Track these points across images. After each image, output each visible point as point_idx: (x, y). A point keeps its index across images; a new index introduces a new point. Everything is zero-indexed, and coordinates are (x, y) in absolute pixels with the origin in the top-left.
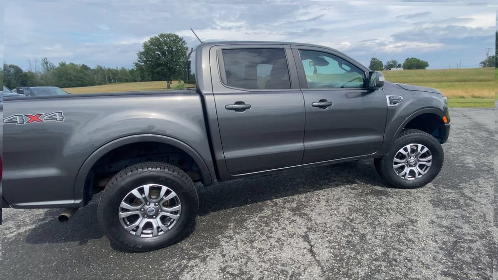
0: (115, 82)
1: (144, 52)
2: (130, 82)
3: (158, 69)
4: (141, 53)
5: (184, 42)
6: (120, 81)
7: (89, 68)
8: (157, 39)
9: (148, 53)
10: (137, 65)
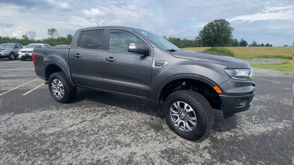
0: (190, 47)
1: (202, 31)
2: (197, 47)
3: (208, 40)
4: (201, 32)
5: (229, 23)
6: (192, 46)
7: (180, 40)
8: (212, 23)
9: (205, 31)
10: (197, 38)
